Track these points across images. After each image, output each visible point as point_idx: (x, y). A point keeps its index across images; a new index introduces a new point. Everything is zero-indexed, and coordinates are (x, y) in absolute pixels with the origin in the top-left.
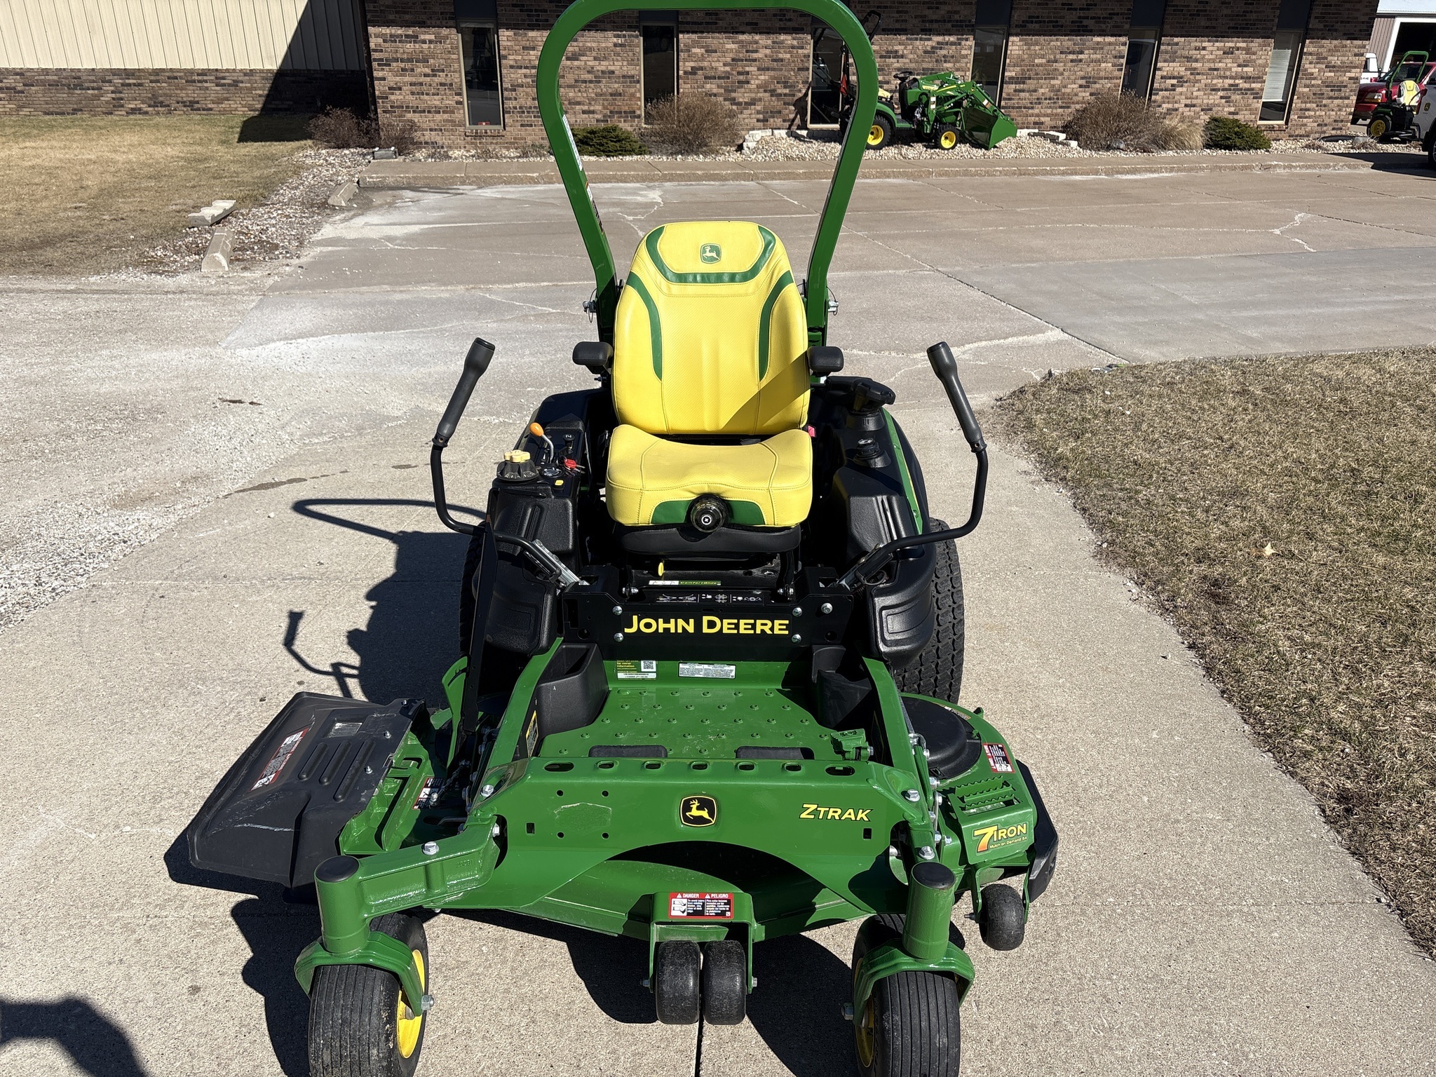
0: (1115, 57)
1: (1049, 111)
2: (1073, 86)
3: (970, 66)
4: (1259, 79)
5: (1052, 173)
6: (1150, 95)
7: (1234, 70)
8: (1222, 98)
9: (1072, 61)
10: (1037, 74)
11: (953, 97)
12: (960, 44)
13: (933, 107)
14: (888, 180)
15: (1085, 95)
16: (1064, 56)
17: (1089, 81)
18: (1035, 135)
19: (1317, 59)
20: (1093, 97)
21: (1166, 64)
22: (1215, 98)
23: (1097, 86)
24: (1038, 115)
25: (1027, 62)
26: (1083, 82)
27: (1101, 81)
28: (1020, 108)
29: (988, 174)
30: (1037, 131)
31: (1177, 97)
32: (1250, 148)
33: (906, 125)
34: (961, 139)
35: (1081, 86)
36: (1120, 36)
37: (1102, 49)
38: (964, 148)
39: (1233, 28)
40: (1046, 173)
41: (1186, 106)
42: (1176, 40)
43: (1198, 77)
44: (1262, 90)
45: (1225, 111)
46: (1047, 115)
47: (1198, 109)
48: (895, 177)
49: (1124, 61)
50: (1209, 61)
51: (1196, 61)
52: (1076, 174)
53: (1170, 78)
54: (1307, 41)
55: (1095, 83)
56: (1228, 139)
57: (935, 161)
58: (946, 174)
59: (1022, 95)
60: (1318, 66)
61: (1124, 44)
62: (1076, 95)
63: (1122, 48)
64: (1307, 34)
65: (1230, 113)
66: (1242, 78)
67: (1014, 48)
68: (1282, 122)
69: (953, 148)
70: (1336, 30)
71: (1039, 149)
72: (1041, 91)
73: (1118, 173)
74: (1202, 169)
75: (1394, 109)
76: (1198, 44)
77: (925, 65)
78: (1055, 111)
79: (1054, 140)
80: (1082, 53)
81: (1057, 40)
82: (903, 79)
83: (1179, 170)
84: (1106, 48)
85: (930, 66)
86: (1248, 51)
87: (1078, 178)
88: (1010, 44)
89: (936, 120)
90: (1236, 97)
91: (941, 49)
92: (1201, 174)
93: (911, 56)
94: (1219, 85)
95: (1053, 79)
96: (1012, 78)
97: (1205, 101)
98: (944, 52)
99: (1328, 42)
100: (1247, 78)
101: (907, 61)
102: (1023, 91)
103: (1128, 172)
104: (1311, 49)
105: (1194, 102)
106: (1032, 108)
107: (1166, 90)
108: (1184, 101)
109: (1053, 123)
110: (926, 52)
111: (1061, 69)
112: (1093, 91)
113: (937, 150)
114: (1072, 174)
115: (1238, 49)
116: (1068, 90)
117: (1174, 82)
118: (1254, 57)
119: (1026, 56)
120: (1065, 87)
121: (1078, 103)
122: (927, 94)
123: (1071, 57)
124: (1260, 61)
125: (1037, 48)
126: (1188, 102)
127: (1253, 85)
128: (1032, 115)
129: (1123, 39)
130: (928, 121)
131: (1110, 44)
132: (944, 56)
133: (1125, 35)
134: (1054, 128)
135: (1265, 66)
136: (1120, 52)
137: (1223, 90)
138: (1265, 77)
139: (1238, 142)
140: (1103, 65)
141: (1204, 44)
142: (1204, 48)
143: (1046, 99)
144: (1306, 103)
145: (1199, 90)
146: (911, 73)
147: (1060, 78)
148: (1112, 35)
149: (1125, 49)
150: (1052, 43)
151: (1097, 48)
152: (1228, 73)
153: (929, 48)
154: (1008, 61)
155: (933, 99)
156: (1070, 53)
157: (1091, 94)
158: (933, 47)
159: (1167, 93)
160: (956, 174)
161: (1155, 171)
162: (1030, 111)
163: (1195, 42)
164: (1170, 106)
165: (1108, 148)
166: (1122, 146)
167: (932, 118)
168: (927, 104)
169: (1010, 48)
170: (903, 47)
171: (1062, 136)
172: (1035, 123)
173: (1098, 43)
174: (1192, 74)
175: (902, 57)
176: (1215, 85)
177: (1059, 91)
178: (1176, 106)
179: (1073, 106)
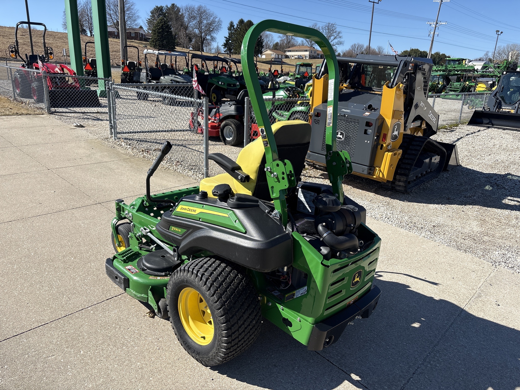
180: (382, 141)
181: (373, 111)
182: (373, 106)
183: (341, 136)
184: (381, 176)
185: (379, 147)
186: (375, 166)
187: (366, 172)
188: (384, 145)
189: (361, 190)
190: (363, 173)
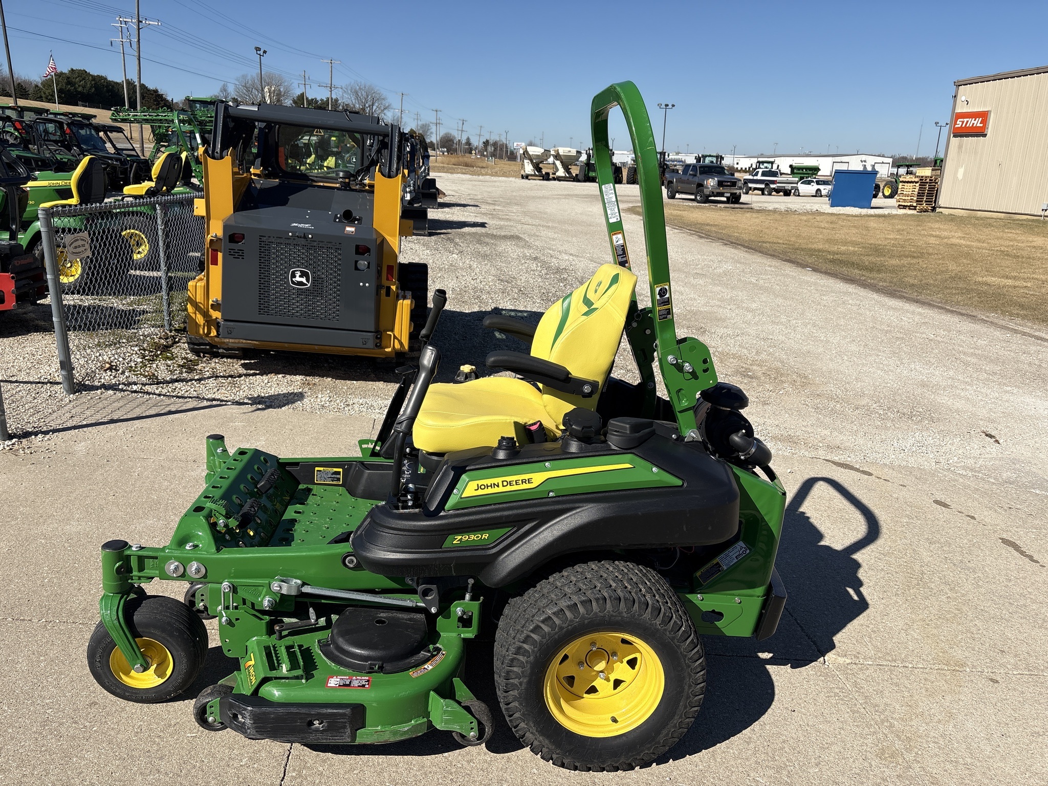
180: (388, 279)
181: (356, 222)
182: (356, 214)
183: (304, 280)
184: (397, 346)
185: (383, 292)
186: (382, 329)
187: (370, 344)
188: (392, 287)
189: (355, 382)
190: (364, 346)
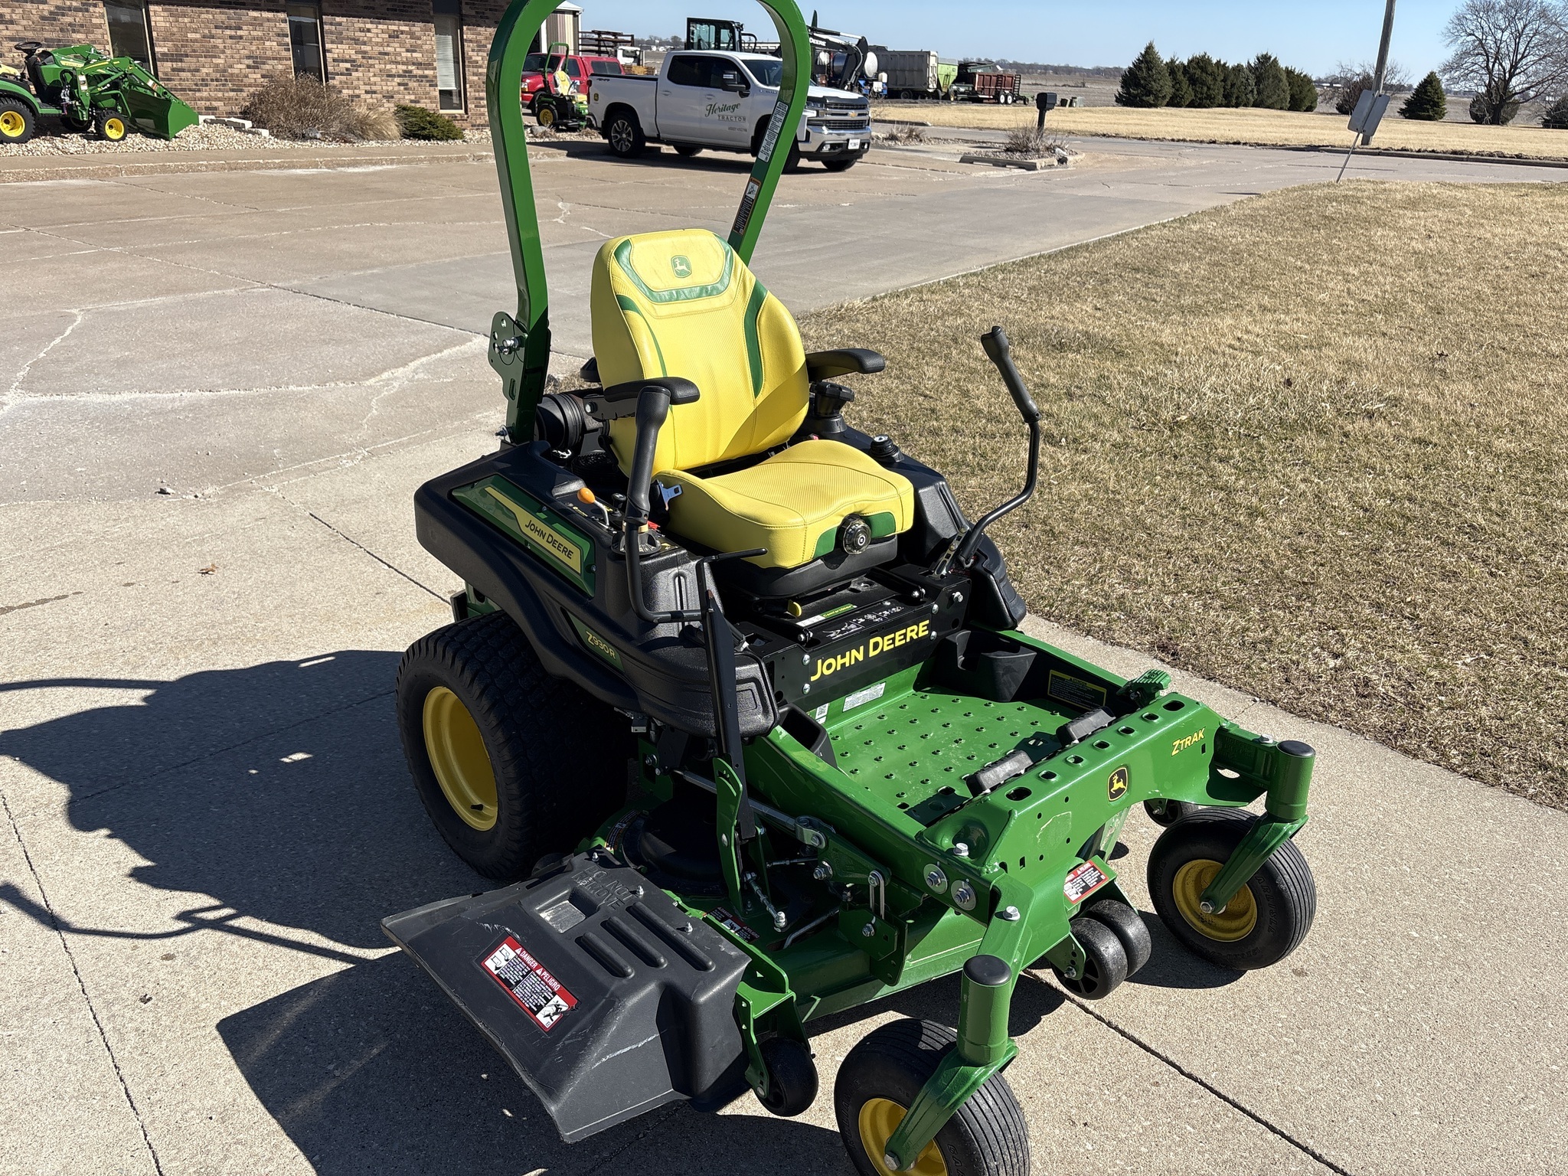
0: (279, 35)
1: (220, 94)
2: (240, 66)
3: (108, 37)
4: (429, 65)
5: (266, 167)
6: (327, 80)
7: (404, 54)
8: (399, 84)
9: (231, 37)
10: (194, 51)
11: (106, 76)
12: (87, 11)
13: (84, 88)
14: (63, 181)
15: (255, 76)
16: (220, 31)
17: (256, 62)
18: (212, 122)
19: (478, 46)
20: (266, 80)
21: (334, 46)
22: (392, 85)
23: (267, 67)
24: (208, 99)
25: (178, 36)
26: (250, 62)
27: (270, 62)
28: (184, 90)
29: (191, 169)
30: (213, 117)
31: (355, 83)
32: (448, 138)
33: (52, 111)
34: (132, 128)
35: (249, 67)
36: (278, 11)
37: (261, 25)
38: (136, 139)
39: (392, 10)
40: (260, 167)
41: (367, 92)
42: (338, 19)
43: (371, 62)
44: (436, 77)
45: (407, 99)
46: (217, 99)
47: (379, 96)
48: (72, 177)
49: (288, 40)
50: (377, 44)
51: (365, 43)
52: (294, 167)
53: (342, 61)
54: (465, 28)
55: (264, 63)
56: (424, 129)
57: (106, 155)
58: (138, 171)
59: (183, 75)
60: (480, 53)
61: (284, 21)
62: (247, 77)
63: (283, 25)
64: (462, 21)
65: (412, 101)
66: (414, 64)
67: (158, 19)
68: (462, 112)
69: (123, 138)
70: (487, 18)
71: (226, 139)
72: (205, 70)
73: (339, 165)
74: (421, 161)
75: (555, 99)
76: (362, 25)
77: (47, 35)
78: (226, 94)
79: (239, 128)
80: (240, 29)
81: (208, 12)
82: (30, 52)
83: (399, 162)
84: (266, 24)
85: (54, 35)
86: (412, 35)
87: (299, 171)
88: (152, 14)
89: (91, 105)
90: (412, 84)
91: (63, 15)
92: (421, 165)
93: (24, 22)
94: (394, 71)
95: (215, 57)
96: (164, 54)
97: (385, 88)
98: (68, 19)
99: (483, 29)
100: (419, 65)
101: (20, 28)
102: (183, 70)
103: (349, 165)
104: (470, 37)
105: (374, 88)
106: (199, 90)
107: (342, 74)
108: (364, 88)
109: (228, 109)
110: (43, 18)
111: (221, 46)
112: (264, 72)
113: (104, 142)
114: (289, 167)
115: (402, 32)
116: (236, 71)
117: (348, 65)
118: (419, 42)
119: (175, 30)
120: (231, 67)
121: (250, 85)
122: (73, 73)
123: (228, 32)
124: (425, 47)
125: (186, 20)
126: (368, 88)
127: (427, 72)
128: (201, 99)
129: (282, 15)
130: (82, 106)
131: (268, 20)
132: (70, 24)
133: (284, 11)
134: (231, 114)
135: (432, 52)
136: (282, 29)
137: (399, 76)
138: (435, 64)
139: (435, 132)
140: (268, 43)
141: (369, 26)
142: (369, 30)
143: (212, 80)
144: (478, 92)
145: (375, 75)
146: (38, 45)
147: (222, 56)
148: (269, 10)
149: (286, 27)
150: (203, 16)
151: (256, 23)
152: (399, 59)
153: (46, 14)
154: (154, 34)
155: (82, 78)
156: (227, 28)
157: (263, 76)
158: (51, 13)
159: (344, 78)
160: (152, 170)
161: (375, 164)
162: (198, 94)
163: (359, 23)
164: (351, 92)
165: (304, 138)
166: (319, 136)
167: (87, 101)
168: (74, 84)
169: (153, 19)
170: (9, 10)
171: (248, 124)
172: (207, 108)
173: (255, 18)
174: (363, 58)
175: (12, 22)
176: (389, 70)
177: (225, 71)
178: (357, 92)
179: (246, 89)
